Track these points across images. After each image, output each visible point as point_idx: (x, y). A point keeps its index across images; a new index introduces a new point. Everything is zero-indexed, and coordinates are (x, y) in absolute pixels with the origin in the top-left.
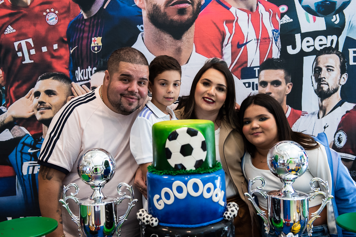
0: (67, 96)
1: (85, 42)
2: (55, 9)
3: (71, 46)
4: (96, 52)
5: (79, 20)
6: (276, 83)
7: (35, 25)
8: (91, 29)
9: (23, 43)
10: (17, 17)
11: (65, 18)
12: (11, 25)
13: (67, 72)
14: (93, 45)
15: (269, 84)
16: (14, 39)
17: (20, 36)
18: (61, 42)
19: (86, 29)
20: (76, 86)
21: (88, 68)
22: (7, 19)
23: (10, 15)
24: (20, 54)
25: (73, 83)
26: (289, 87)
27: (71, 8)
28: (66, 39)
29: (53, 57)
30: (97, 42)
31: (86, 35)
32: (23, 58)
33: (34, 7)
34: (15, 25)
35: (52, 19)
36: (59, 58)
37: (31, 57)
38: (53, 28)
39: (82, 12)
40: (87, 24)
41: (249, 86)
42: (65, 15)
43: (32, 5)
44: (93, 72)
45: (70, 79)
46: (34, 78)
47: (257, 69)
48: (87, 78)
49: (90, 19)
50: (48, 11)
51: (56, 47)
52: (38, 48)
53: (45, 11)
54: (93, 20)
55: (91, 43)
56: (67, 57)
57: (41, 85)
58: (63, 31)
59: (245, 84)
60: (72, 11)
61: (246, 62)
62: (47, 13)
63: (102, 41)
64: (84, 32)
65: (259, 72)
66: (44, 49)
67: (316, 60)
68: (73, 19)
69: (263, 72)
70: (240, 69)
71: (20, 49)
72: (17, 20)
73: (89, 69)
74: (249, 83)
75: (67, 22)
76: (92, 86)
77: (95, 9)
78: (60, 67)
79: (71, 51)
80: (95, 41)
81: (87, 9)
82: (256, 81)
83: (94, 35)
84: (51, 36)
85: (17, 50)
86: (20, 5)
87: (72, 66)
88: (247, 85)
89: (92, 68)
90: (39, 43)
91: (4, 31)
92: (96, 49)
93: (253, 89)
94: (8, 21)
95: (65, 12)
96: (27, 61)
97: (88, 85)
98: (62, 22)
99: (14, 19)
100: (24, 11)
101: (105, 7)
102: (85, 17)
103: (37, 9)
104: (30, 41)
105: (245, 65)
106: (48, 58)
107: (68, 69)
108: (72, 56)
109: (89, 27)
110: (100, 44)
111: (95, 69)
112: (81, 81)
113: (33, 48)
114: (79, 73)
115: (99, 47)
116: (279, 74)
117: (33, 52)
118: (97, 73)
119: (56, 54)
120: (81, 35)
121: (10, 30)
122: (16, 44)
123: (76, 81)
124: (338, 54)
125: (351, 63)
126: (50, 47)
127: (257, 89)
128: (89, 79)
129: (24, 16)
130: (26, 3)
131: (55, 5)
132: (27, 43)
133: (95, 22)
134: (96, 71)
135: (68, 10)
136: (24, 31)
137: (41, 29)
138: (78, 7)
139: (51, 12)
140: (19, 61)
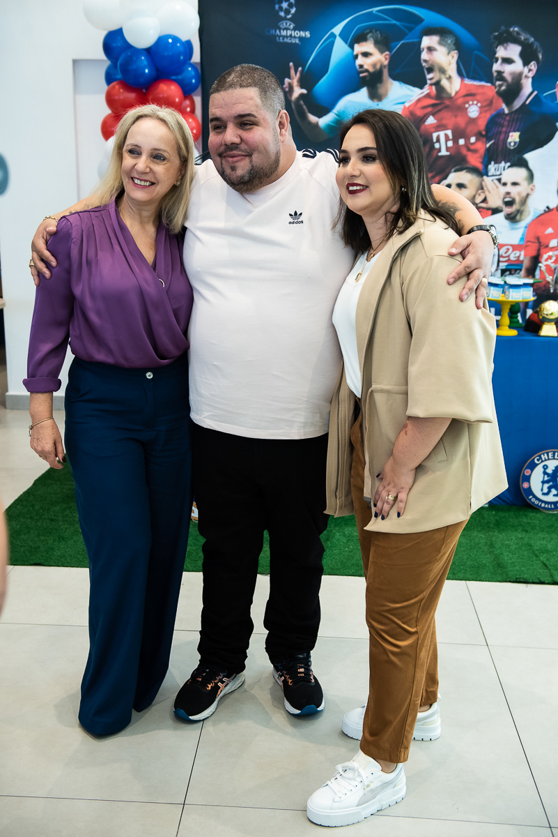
0: (478, 190)
1: (502, 137)
2: (478, 102)
3: (489, 140)
4: (512, 148)
5: (500, 114)
7: (456, 116)
8: (511, 123)
9: (442, 134)
10: (439, 108)
11: (486, 111)
12: (433, 115)
13: (480, 166)
14: (509, 140)
16: (433, 130)
17: (440, 127)
18: (479, 135)
19: (506, 123)
20: (487, 181)
21: (501, 163)
22: (430, 109)
23: (433, 105)
24: (437, 146)
25: (485, 177)
27: (494, 101)
28: (484, 133)
29: (469, 150)
30: (514, 137)
31: (504, 129)
32: (439, 150)
33: (457, 99)
34: (437, 115)
35: (473, 111)
36: (475, 151)
37: (448, 149)
38: (473, 121)
39: (504, 106)
40: (508, 118)
42: (487, 108)
43: (457, 96)
44: (506, 167)
45: (481, 173)
46: (448, 171)
48: (498, 173)
49: (510, 113)
50: (471, 103)
51: (473, 140)
52: (455, 140)
53: (468, 103)
54: (513, 116)
55: (508, 138)
56: (482, 151)
57: (454, 177)
58: (482, 125)
60: (494, 105)
62: (470, 105)
63: (520, 137)
64: (503, 126)
66: (462, 142)
68: (494, 113)
71: (438, 140)
72: (439, 111)
73: (503, 164)
75: (488, 116)
76: (503, 181)
77: (517, 104)
78: (475, 160)
79: (488, 145)
80: (512, 136)
81: (509, 103)
83: (512, 130)
84: (471, 129)
85: (435, 140)
86: (444, 95)
87: (486, 159)
89: (506, 163)
90: (458, 134)
91: (425, 121)
92: (512, 144)
94: (430, 112)
95: (487, 105)
96: (444, 152)
97: (499, 180)
98: (483, 115)
99: (436, 109)
100: (447, 102)
101: (527, 102)
102: (506, 111)
103: (460, 101)
104: (449, 132)
106: (464, 151)
107: (482, 163)
108: (488, 150)
109: (509, 121)
110: (517, 140)
111: (508, 164)
112: (493, 176)
113: (450, 140)
114: (492, 167)
115: (515, 143)
117: (450, 144)
118: (511, 169)
119: (472, 147)
120: (500, 129)
121: (431, 120)
122: (435, 135)
123: (488, 176)
126: (467, 139)
128: (501, 174)
129: (447, 107)
130: (450, 95)
131: (478, 97)
132: (446, 136)
133: (516, 117)
134: (509, 167)
135: (490, 103)
136: (444, 122)
137: (461, 122)
138: (500, 100)
139: (473, 104)
140: (435, 152)
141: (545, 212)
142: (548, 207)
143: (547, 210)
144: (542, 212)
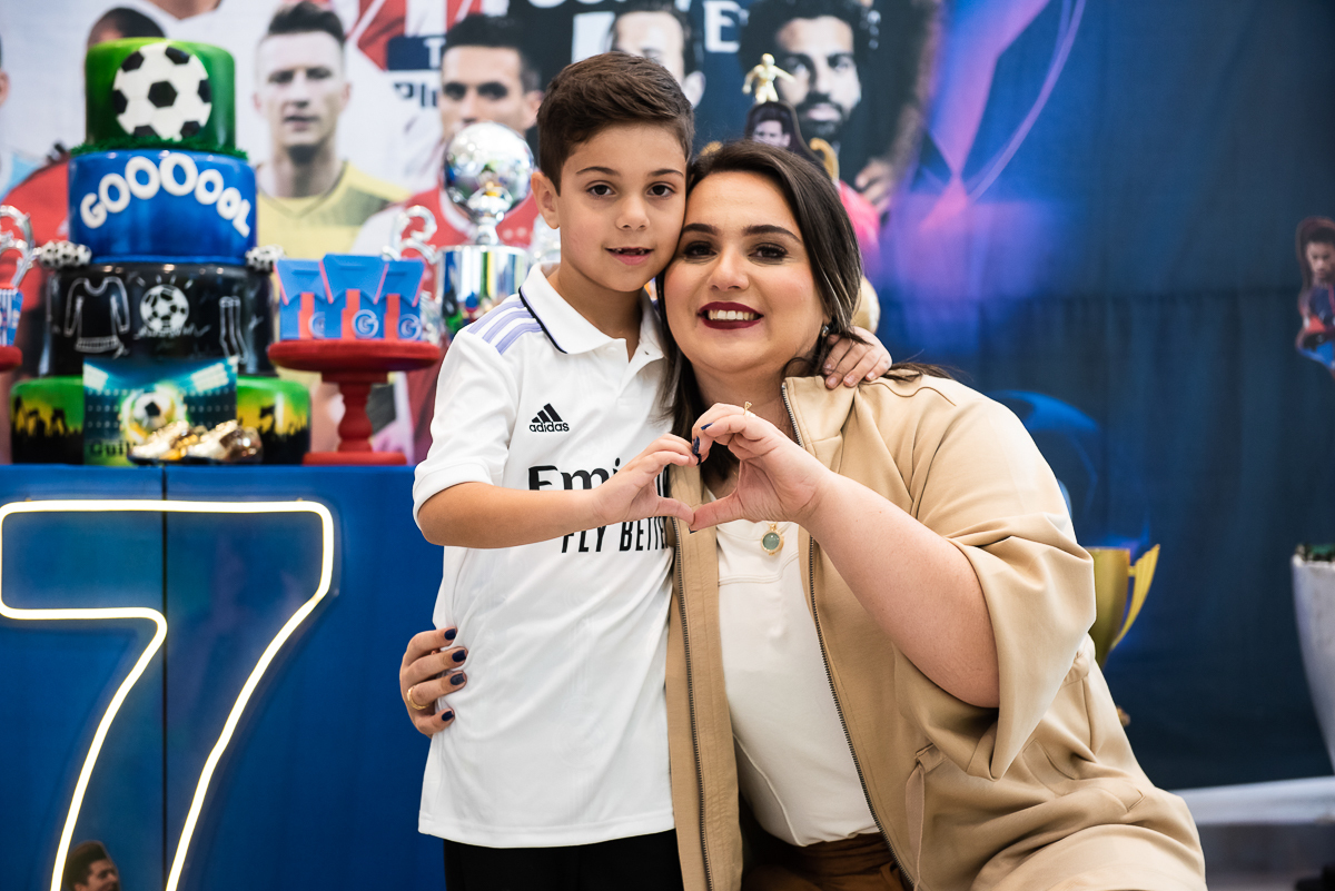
6: (494, 90)
15: (471, 95)
26: (532, 106)
41: (411, 94)
47: (435, 45)
59: (398, 86)
61: (401, 20)
65: (443, 50)
67: (614, 30)
69: (455, 54)
70: (383, 40)
74: (411, 87)
82: (431, 80)
88: (405, 90)
93: (423, 103)
105: (395, 32)
116: (502, 64)
124: (677, 14)
125: (714, 43)
127: (435, 103)
141: (52, 163)
142: (59, 147)
143: (56, 155)
144: (41, 162)
